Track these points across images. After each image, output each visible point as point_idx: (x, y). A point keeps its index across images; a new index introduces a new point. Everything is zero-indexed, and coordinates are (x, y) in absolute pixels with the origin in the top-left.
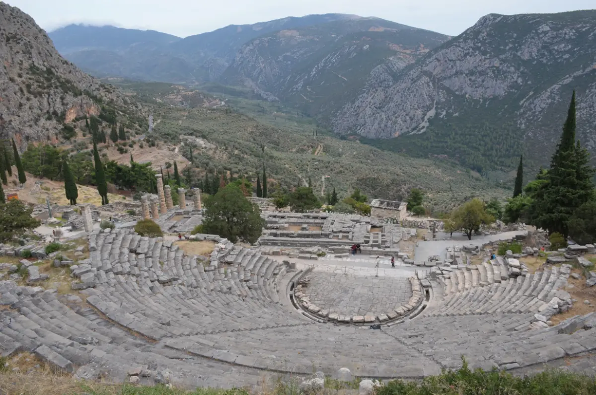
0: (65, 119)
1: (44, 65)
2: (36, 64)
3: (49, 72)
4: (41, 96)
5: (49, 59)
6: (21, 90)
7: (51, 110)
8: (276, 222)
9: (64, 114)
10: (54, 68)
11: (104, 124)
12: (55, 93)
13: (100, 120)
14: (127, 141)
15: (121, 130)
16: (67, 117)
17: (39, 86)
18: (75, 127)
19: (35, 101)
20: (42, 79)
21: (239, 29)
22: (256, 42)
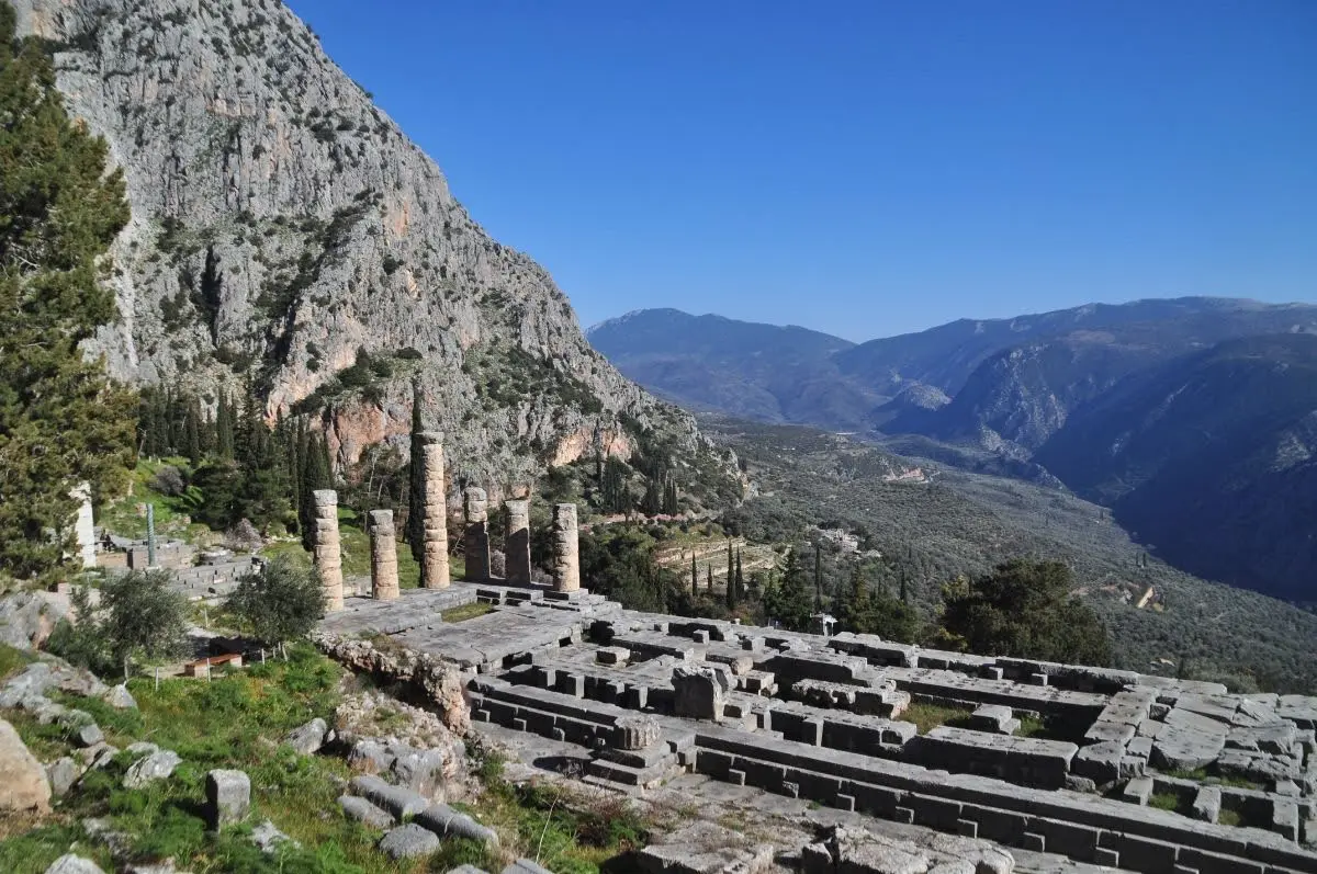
0: (555, 456)
1: (540, 351)
2: (525, 347)
3: (547, 364)
4: (513, 404)
5: (554, 338)
6: (478, 389)
7: (532, 436)
8: (843, 675)
9: (553, 447)
10: (561, 359)
11: (637, 476)
12: (544, 402)
13: (631, 467)
14: (679, 517)
15: (670, 493)
16: (559, 454)
17: (516, 386)
18: (571, 476)
19: (501, 416)
20: (526, 374)
21: (979, 329)
22: (1014, 355)
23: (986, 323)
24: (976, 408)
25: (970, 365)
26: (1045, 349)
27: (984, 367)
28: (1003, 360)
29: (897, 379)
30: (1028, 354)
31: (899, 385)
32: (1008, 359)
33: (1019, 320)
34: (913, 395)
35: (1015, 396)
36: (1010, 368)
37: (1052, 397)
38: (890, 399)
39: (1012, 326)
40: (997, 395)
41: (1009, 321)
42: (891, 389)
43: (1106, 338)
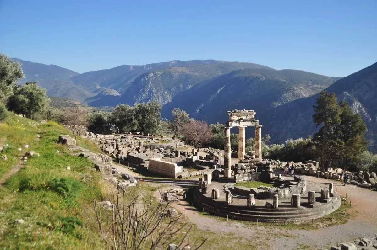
21: (131, 69)
22: (150, 75)
23: (134, 67)
24: (135, 97)
25: (129, 82)
26: (162, 73)
27: (138, 81)
28: (145, 77)
29: (98, 87)
30: (155, 75)
31: (99, 90)
32: (147, 77)
33: (147, 66)
34: (106, 93)
35: (151, 91)
36: (149, 80)
37: (166, 92)
38: (96, 94)
39: (145, 67)
40: (143, 91)
41: (143, 66)
42: (96, 91)
43: (186, 70)
